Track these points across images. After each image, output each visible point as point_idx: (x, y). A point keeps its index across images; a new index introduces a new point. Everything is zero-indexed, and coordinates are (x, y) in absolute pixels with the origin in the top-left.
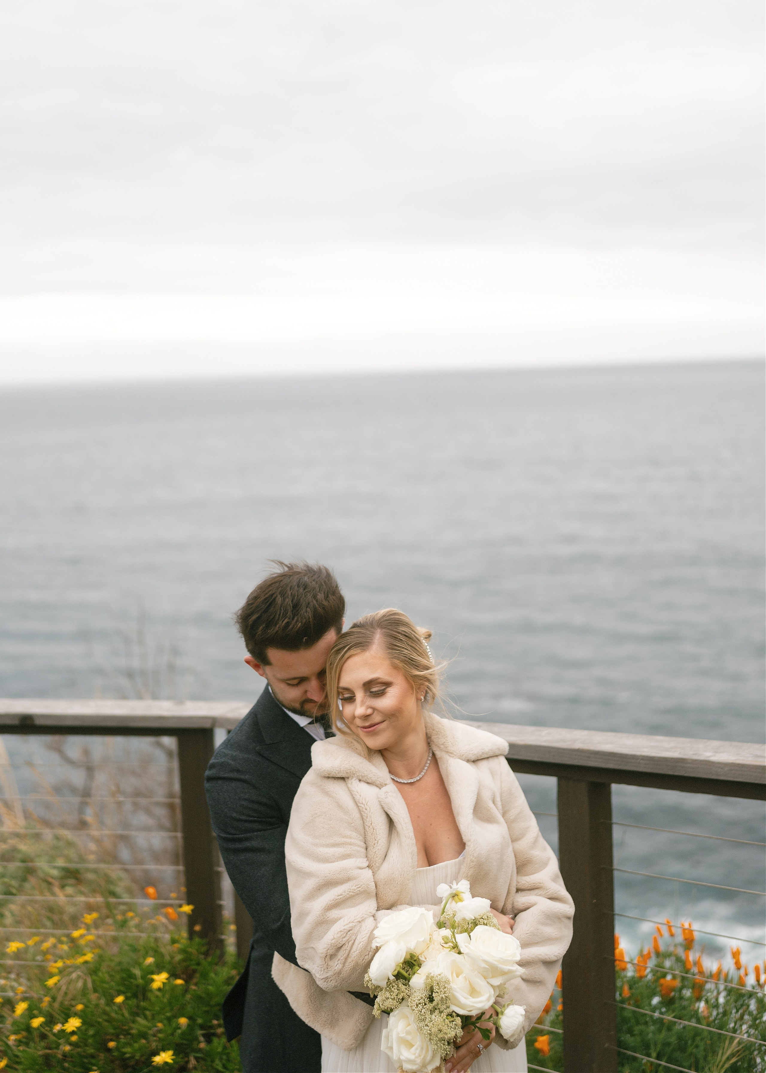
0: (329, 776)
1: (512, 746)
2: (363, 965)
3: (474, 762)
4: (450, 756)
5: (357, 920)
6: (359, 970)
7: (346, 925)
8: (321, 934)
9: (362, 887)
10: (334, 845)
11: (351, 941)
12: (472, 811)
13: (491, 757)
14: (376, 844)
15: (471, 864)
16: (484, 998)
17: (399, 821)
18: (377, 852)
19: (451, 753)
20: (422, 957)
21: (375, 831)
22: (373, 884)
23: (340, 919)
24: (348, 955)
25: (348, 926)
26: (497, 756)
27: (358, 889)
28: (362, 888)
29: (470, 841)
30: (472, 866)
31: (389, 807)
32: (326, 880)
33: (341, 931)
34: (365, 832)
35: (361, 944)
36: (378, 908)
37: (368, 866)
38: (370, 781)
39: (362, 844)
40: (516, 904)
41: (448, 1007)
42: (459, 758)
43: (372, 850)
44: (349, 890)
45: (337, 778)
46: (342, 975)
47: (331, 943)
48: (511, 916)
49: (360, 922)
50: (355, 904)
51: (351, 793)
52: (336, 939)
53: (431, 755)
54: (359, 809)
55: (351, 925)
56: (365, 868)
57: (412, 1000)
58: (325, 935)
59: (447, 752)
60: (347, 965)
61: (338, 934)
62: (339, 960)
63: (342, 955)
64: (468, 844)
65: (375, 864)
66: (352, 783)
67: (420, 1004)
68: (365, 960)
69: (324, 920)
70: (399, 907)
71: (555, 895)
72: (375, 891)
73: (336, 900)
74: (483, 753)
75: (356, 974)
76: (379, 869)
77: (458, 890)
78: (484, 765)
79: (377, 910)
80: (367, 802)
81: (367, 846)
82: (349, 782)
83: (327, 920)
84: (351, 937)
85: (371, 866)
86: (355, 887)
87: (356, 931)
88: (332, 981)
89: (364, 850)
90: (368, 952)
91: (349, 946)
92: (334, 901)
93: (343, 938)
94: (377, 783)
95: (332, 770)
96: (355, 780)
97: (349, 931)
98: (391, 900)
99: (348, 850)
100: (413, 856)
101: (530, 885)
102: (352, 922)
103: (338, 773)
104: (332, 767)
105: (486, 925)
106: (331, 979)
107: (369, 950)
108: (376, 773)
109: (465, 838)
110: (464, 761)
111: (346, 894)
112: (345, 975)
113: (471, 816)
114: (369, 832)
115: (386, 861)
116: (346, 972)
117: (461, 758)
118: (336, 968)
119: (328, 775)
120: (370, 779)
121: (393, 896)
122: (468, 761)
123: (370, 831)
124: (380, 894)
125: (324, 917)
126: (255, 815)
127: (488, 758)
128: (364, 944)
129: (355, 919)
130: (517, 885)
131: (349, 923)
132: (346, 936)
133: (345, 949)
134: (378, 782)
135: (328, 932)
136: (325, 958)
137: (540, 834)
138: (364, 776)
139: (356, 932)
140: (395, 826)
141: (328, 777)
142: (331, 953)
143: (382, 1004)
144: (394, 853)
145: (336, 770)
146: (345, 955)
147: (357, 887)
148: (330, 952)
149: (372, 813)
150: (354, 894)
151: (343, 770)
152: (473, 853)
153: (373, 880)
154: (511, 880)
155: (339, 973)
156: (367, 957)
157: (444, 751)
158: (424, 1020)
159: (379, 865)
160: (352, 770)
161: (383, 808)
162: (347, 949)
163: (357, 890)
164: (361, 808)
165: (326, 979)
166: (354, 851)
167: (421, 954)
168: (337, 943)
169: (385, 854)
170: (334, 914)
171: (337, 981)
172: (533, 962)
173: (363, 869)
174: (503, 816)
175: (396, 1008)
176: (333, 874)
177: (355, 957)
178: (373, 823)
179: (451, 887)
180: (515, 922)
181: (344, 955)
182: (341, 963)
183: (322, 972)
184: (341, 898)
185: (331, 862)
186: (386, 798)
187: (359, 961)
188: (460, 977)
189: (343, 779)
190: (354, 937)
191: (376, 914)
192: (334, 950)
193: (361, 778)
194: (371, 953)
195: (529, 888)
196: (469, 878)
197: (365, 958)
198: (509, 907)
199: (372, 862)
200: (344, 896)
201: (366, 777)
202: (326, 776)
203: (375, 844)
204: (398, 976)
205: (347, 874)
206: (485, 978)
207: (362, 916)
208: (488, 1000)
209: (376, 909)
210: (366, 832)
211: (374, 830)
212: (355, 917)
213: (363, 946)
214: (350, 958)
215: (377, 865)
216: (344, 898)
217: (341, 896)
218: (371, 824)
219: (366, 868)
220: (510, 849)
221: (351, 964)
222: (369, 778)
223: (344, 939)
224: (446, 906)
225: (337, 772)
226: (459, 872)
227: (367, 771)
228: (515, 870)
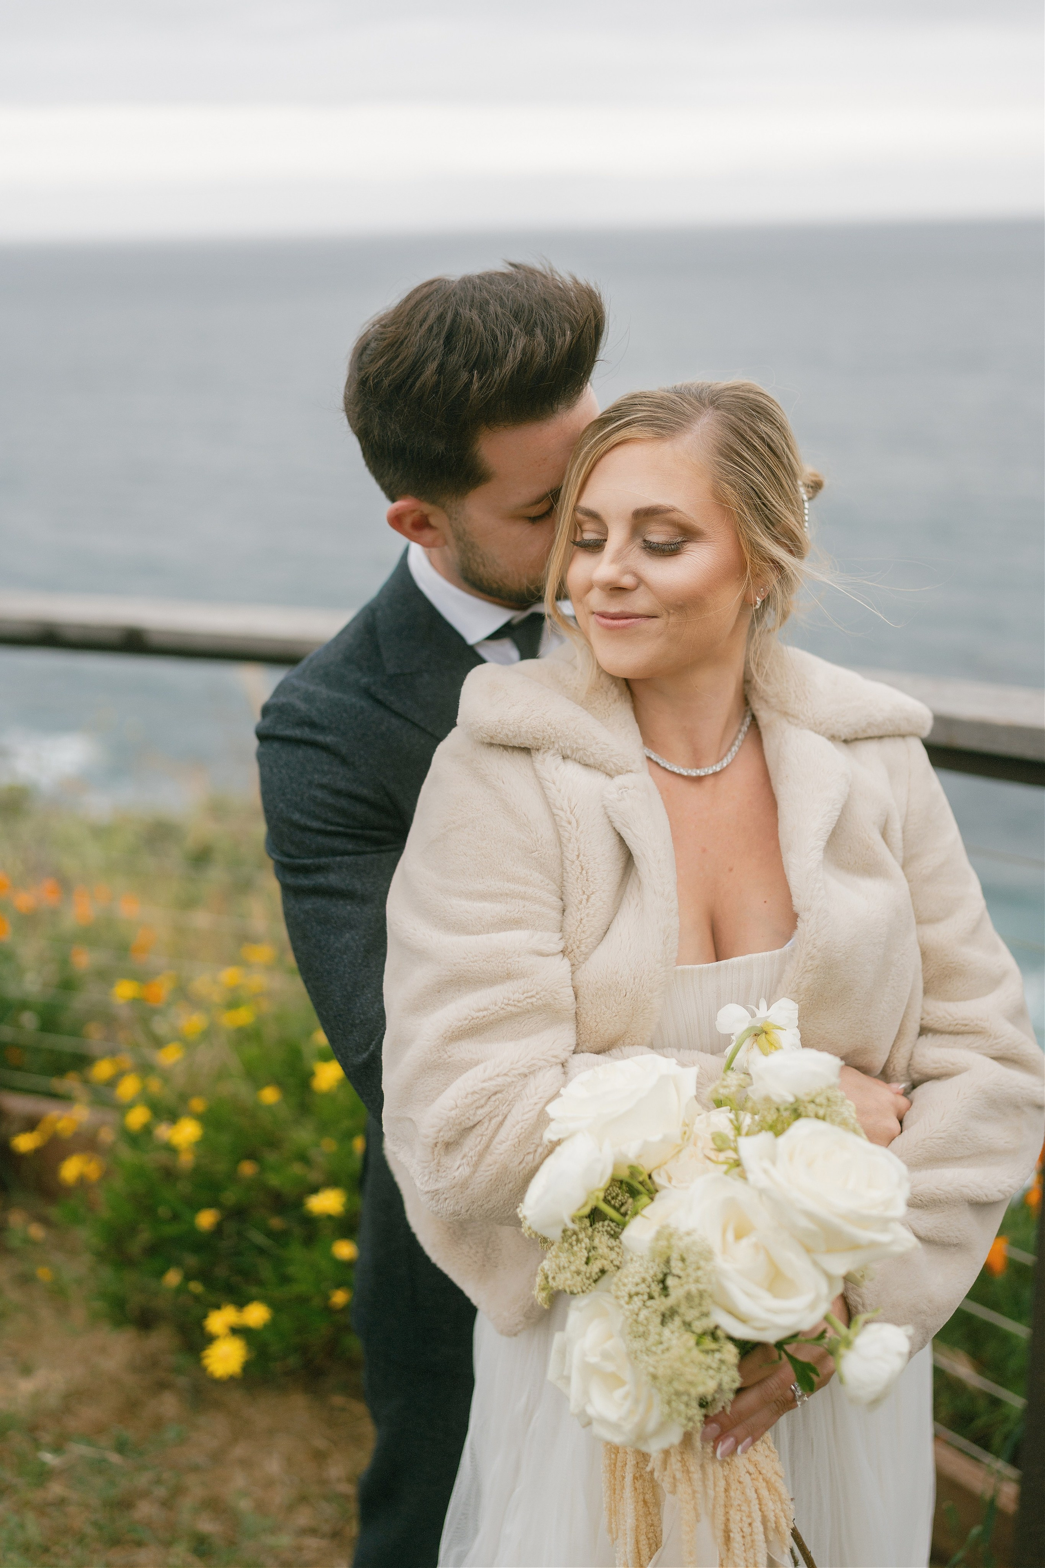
0: (494, 742)
1: (941, 721)
2: (521, 1174)
3: (846, 741)
4: (789, 722)
5: (516, 1072)
6: (511, 1185)
7: (490, 1079)
8: (430, 1091)
9: (538, 997)
10: (483, 896)
11: (498, 1115)
12: (822, 844)
13: (889, 736)
14: (584, 902)
15: (809, 963)
16: (799, 1302)
17: (644, 855)
18: (584, 921)
19: (793, 716)
20: (659, 1175)
21: (584, 872)
22: (570, 991)
23: (477, 1063)
24: (487, 1147)
25: (493, 1083)
26: (903, 736)
27: (529, 1000)
28: (538, 999)
29: (809, 910)
30: (810, 968)
31: (623, 821)
32: (455, 972)
33: (474, 1093)
34: (562, 872)
35: (518, 1127)
36: (577, 1045)
37: (562, 951)
38: (591, 761)
39: (554, 900)
40: (917, 1059)
41: (706, 1315)
42: (811, 729)
43: (574, 913)
44: (506, 1001)
45: (510, 747)
46: (469, 1192)
47: (449, 1118)
48: (903, 1086)
49: (526, 1076)
50: (519, 1033)
51: (540, 783)
52: (461, 1109)
53: (748, 720)
54: (555, 820)
55: (500, 1080)
56: (553, 954)
57: (620, 1280)
58: (439, 1094)
59: (785, 714)
60: (482, 1169)
61: (466, 1097)
62: (464, 1156)
63: (472, 1145)
64: (804, 916)
65: (578, 947)
66: (544, 760)
67: (637, 1294)
68: (524, 1164)
69: (441, 1061)
70: (627, 1050)
71: (1014, 1051)
72: (574, 1006)
73: (473, 1019)
74: (870, 725)
75: (502, 1193)
76: (586, 959)
77: (769, 1020)
78: (870, 749)
79: (574, 1052)
80: (572, 807)
81: (565, 906)
82: (538, 757)
83: (447, 1061)
84: (498, 1107)
85: (569, 950)
86: (521, 996)
87: (512, 1095)
88: (447, 1201)
89: (555, 915)
90: (533, 1146)
91: (490, 1127)
92: (467, 1021)
93: (477, 1108)
94: (609, 768)
95: (500, 730)
96: (554, 755)
97: (495, 1093)
98: (609, 1032)
99: (517, 910)
100: (667, 937)
101: (955, 1022)
102: (505, 1075)
103: (515, 737)
104: (499, 722)
105: (824, 1119)
106: (444, 1196)
107: (536, 1141)
108: (607, 745)
109: (798, 903)
110: (823, 735)
111: (497, 1008)
112: (476, 1191)
113: (817, 855)
114: (570, 875)
115: (604, 942)
116: (479, 1185)
117: (817, 728)
118: (457, 1174)
119: (488, 740)
120: (591, 757)
121: (613, 1023)
122: (833, 738)
123: (573, 872)
124: (584, 1015)
125: (440, 1055)
126: (341, 821)
127: (881, 737)
128: (526, 1126)
129: (513, 1069)
130: (922, 1019)
131: (498, 1076)
132: (486, 1103)
133: (480, 1132)
134: (611, 764)
135: (446, 1089)
136: (433, 1148)
137: (987, 915)
138: (578, 749)
139: (510, 1098)
140: (636, 867)
141: (491, 745)
142: (446, 1139)
143: (554, 1278)
144: (624, 926)
145: (509, 730)
146: (479, 1147)
147: (525, 995)
148: (447, 1136)
149: (582, 832)
150: (519, 1010)
151: (527, 732)
152: (814, 939)
153: (569, 982)
154: (908, 1006)
155: (464, 1185)
156: (531, 1156)
157: (777, 711)
158: (644, 1335)
159: (587, 950)
160: (549, 733)
161: (611, 822)
162: (486, 1133)
163: (525, 1003)
164: (557, 818)
165: (434, 1194)
166: (531, 913)
167: (659, 1167)
168: (463, 1118)
169: (605, 928)
170: (465, 1050)
171: (457, 1202)
172: (946, 1200)
173: (548, 955)
174: (903, 867)
175: (583, 1292)
176: (472, 959)
177: (501, 1154)
178: (581, 855)
179: (753, 1015)
180: (911, 1103)
181: (476, 1146)
182: (468, 1164)
183: (426, 1178)
184: (484, 1017)
185: (473, 933)
186: (620, 800)
187: (511, 1165)
188: (744, 1242)
189: (526, 750)
190: (504, 1109)
191: (570, 1060)
192: (453, 1133)
193: (569, 753)
194: (540, 1150)
195: (951, 1028)
196: (803, 996)
197: (525, 1160)
198: (900, 1063)
199: (571, 941)
200: (493, 1014)
201: (581, 752)
202: (486, 741)
203: (581, 903)
204: (595, 1215)
205: (505, 962)
206: (808, 1250)
207: (530, 1064)
208: (812, 1306)
209: (572, 1048)
210: (565, 874)
211: (582, 869)
212: (512, 1064)
213: (523, 1130)
214: (491, 1155)
215: (583, 948)
216: (492, 1017)
217: (485, 1013)
218: (578, 856)
219: (557, 954)
220: (913, 937)
221: (492, 1169)
222: (588, 753)
223: (480, 1112)
224: (736, 1057)
225: (510, 734)
226: (779, 981)
227: (584, 738)
228: (920, 985)
